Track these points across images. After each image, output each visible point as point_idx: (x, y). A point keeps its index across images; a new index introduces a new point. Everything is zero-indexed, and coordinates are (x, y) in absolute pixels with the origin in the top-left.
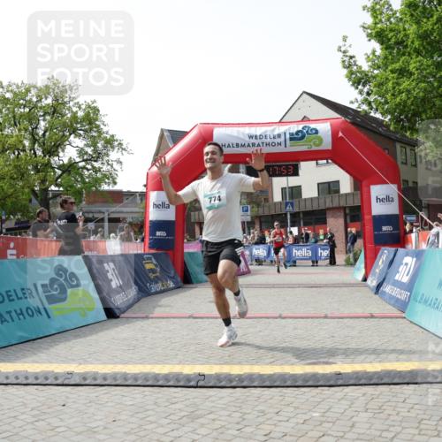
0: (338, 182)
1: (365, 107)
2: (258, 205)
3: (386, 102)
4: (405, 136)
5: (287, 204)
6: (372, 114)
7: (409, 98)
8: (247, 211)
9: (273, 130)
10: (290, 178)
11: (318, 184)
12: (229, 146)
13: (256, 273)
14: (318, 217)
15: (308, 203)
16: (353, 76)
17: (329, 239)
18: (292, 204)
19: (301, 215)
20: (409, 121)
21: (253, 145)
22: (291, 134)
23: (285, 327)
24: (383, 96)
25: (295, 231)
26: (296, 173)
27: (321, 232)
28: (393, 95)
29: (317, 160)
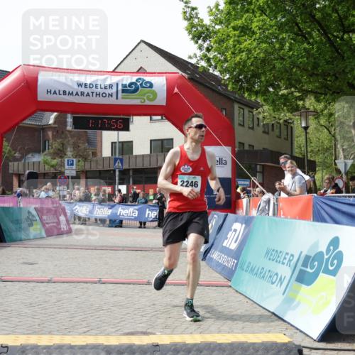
0: (172, 139)
1: (203, 63)
2: (85, 159)
3: (226, 60)
4: (243, 97)
5: (116, 160)
6: (211, 71)
7: (249, 58)
8: (72, 164)
9: (105, 80)
10: (121, 133)
11: (151, 141)
12: (55, 93)
13: (79, 232)
14: (149, 175)
15: (139, 160)
16: (194, 29)
17: (158, 199)
18: (122, 160)
19: (131, 173)
20: (247, 82)
21: (82, 93)
22: (124, 86)
23: (103, 293)
24: (223, 54)
25: (123, 189)
26: (126, 128)
27: (151, 192)
28: (233, 53)
29: (151, 115)
